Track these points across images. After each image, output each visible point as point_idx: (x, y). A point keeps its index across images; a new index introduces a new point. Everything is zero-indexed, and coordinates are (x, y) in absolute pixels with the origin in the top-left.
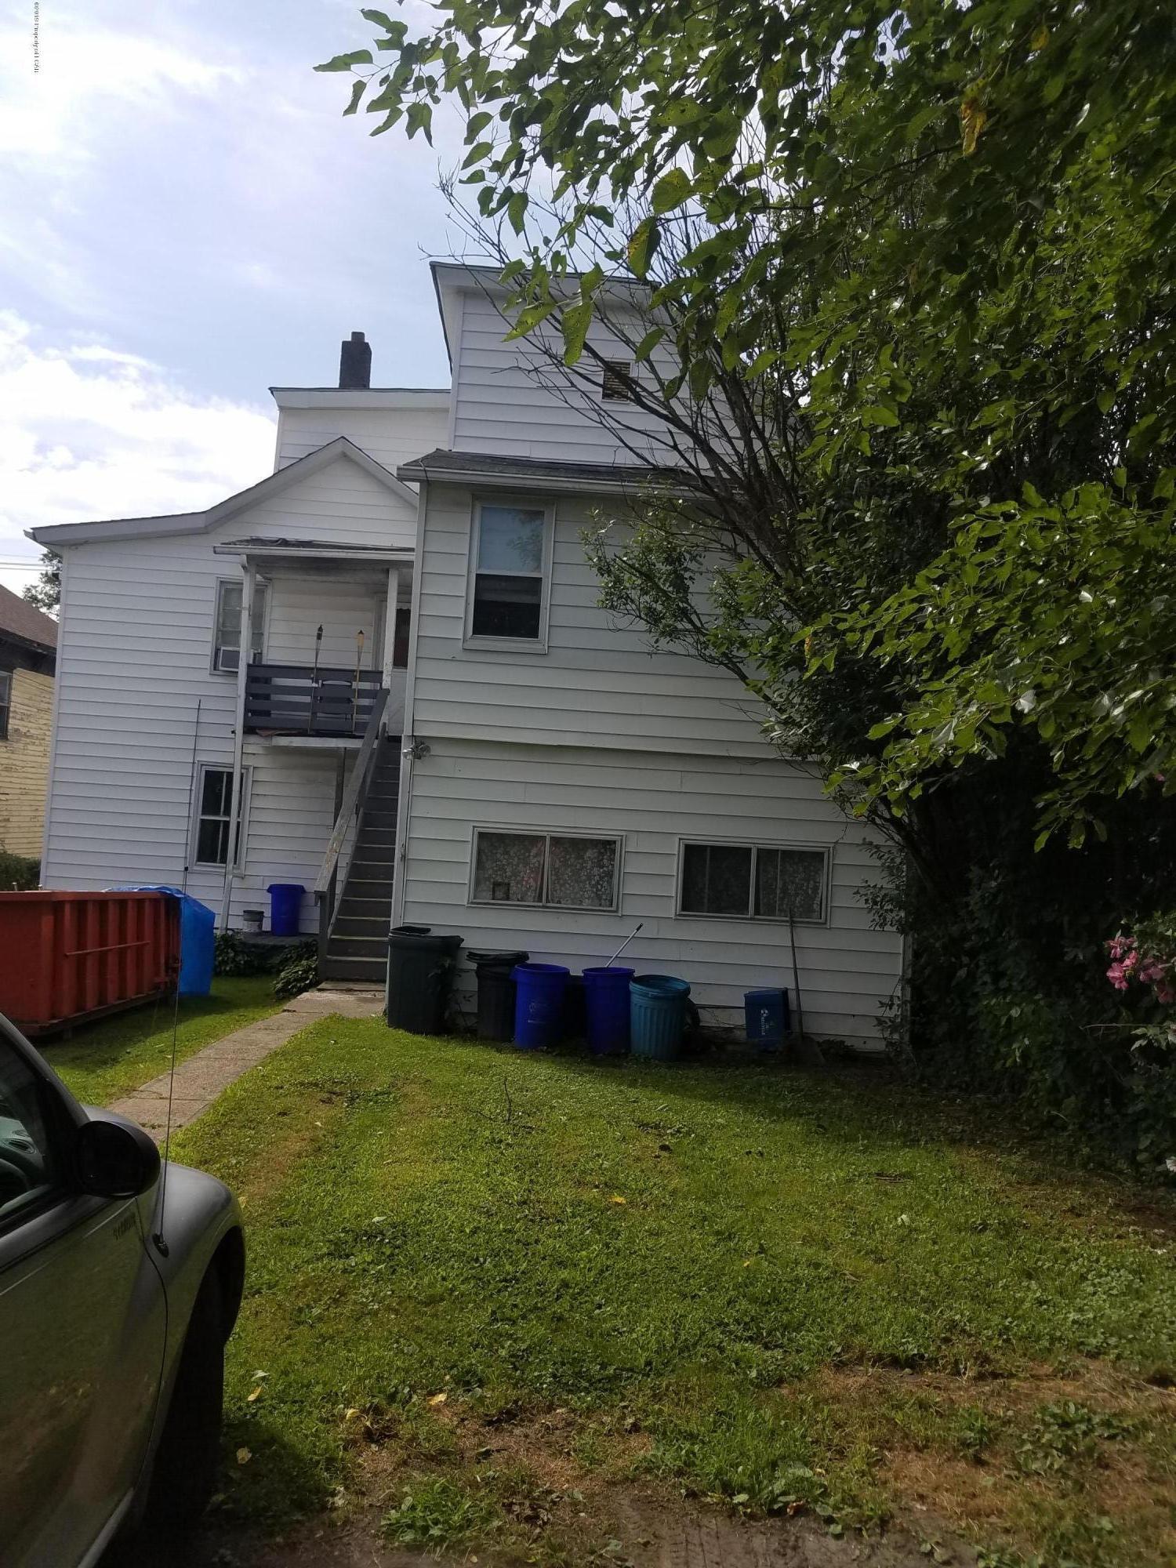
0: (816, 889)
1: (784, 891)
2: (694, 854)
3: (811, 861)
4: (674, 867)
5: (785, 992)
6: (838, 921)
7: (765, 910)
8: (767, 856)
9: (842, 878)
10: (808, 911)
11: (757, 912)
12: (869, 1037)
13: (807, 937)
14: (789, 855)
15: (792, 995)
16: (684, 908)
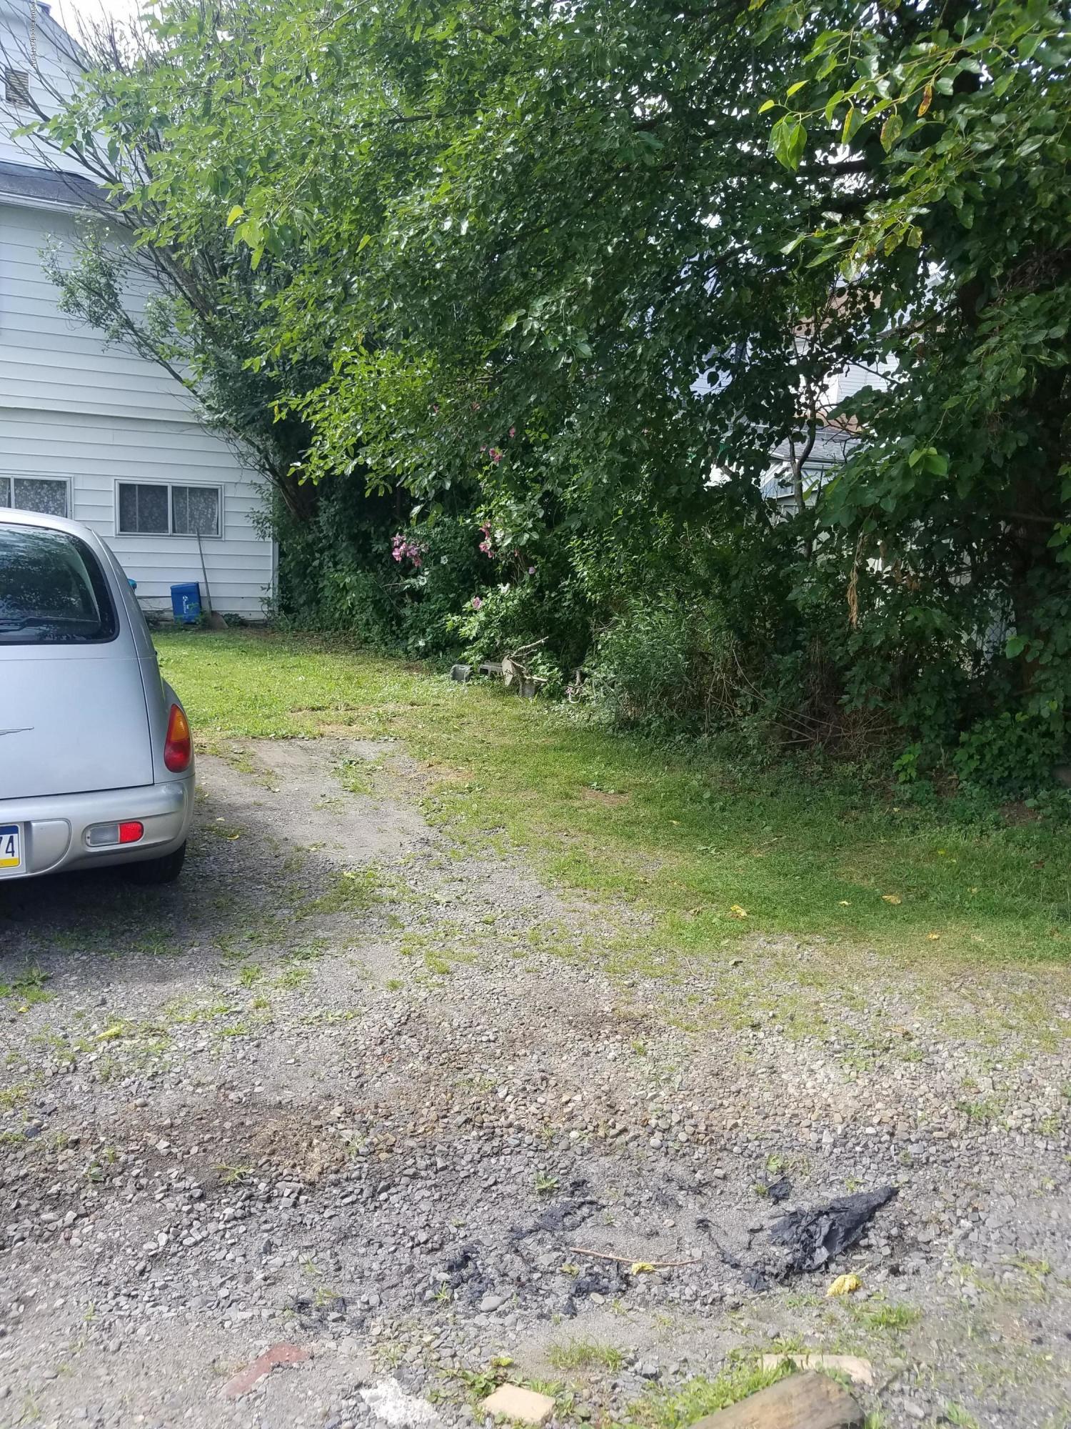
0: (213, 514)
1: (192, 516)
2: (126, 490)
3: (209, 494)
4: (113, 500)
5: (197, 584)
6: (230, 536)
7: (180, 529)
8: (178, 491)
9: (231, 507)
10: (209, 529)
11: (174, 531)
12: (256, 611)
13: (210, 547)
14: (193, 490)
15: (202, 588)
16: (122, 530)
